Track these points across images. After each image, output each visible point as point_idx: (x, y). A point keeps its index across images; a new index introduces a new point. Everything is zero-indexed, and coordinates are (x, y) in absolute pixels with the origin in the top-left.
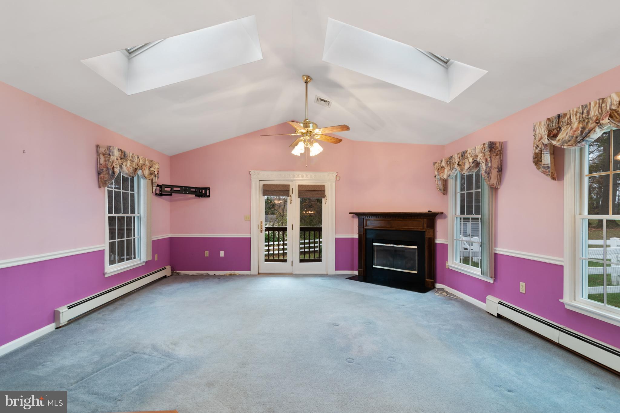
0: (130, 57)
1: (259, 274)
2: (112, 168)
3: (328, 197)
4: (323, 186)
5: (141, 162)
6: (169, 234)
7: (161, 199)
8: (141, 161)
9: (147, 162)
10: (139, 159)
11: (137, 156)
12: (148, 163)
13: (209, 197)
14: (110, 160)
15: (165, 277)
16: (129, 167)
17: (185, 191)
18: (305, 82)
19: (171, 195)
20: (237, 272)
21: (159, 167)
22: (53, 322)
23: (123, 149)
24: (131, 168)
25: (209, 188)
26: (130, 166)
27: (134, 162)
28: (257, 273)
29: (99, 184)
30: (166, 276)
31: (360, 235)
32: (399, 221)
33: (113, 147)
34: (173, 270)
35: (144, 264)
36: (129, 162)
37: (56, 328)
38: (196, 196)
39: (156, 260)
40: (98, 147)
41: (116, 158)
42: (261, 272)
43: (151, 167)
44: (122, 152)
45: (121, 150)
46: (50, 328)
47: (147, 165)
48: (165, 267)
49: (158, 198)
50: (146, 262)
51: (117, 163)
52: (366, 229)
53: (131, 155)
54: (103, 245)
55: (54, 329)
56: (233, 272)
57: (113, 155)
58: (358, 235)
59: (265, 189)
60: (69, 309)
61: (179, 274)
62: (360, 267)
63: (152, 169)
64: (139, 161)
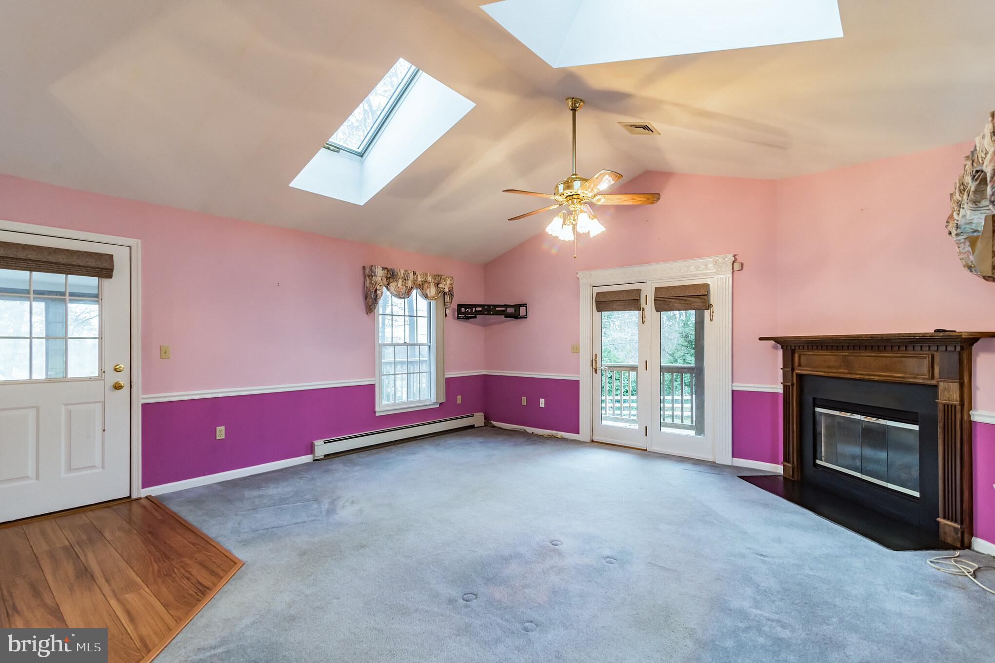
0: (363, 160)
1: (592, 441)
2: (374, 291)
3: (715, 308)
4: (706, 286)
5: (420, 279)
6: (483, 371)
7: (469, 324)
8: (419, 277)
9: (430, 279)
10: (415, 276)
11: (413, 273)
12: (432, 278)
13: (527, 318)
14: (373, 282)
15: (472, 427)
16: (401, 287)
17: (487, 311)
18: (572, 110)
19: (475, 317)
20: (560, 434)
21: (452, 282)
22: (311, 454)
23: (389, 267)
24: (404, 288)
25: (526, 304)
26: (402, 285)
27: (408, 280)
28: (588, 440)
29: (367, 310)
30: (474, 425)
31: (786, 388)
32: (868, 356)
33: (375, 266)
34: (486, 418)
35: (438, 406)
36: (400, 281)
37: (314, 461)
38: (505, 317)
39: (458, 403)
40: (364, 268)
41: (380, 279)
42: (595, 438)
43: (438, 284)
44: (388, 271)
45: (386, 268)
46: (307, 459)
47: (430, 281)
48: (474, 414)
49: (463, 322)
50: (441, 404)
51: (380, 284)
52: (800, 376)
53: (402, 272)
54: (374, 379)
55: (311, 460)
56: (554, 432)
57: (375, 276)
58: (782, 386)
59: (598, 300)
60: (325, 443)
61: (494, 427)
62: (786, 459)
63: (440, 286)
64: (416, 278)
